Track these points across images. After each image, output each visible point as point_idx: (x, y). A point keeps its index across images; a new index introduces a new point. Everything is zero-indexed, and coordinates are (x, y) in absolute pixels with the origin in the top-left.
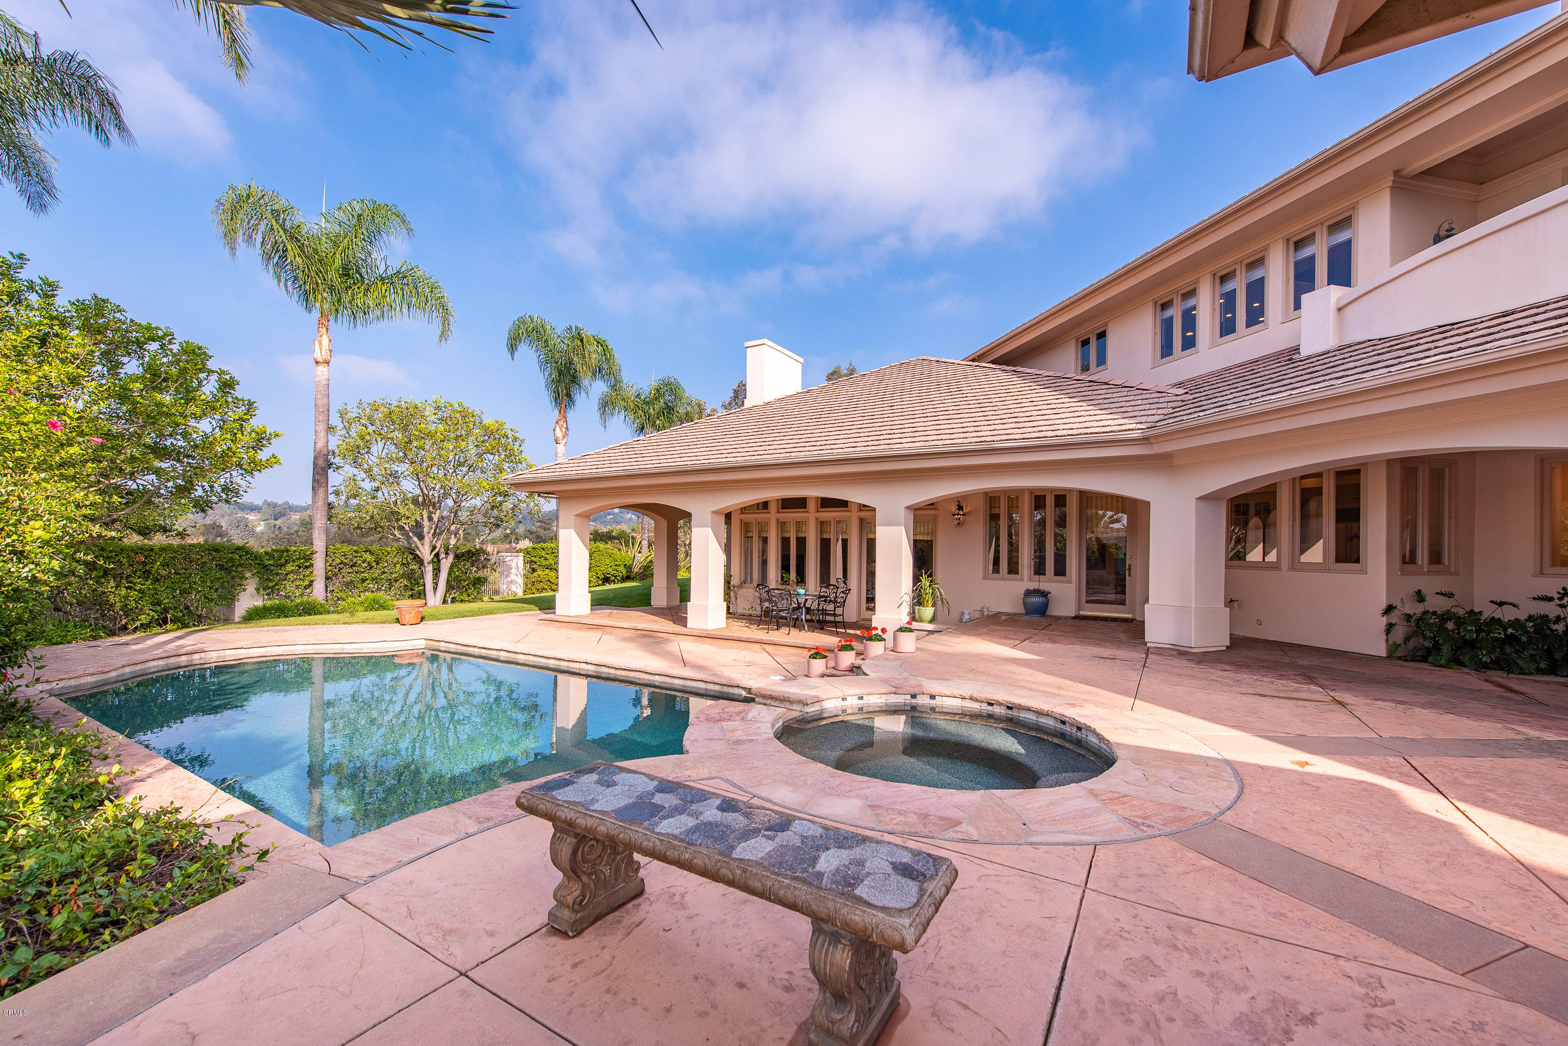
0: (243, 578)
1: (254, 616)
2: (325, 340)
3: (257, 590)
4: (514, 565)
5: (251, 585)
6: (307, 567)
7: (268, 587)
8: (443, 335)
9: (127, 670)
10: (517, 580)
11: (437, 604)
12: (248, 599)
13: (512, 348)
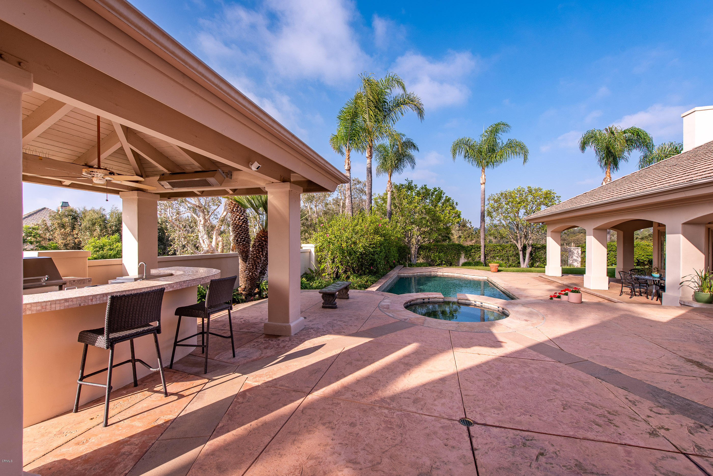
0: (461, 253)
1: (465, 264)
2: (483, 176)
3: (464, 257)
4: (575, 252)
5: (463, 256)
6: (478, 251)
7: (467, 256)
8: (525, 160)
9: (419, 273)
10: (578, 259)
11: (525, 267)
12: (463, 260)
13: (583, 148)
